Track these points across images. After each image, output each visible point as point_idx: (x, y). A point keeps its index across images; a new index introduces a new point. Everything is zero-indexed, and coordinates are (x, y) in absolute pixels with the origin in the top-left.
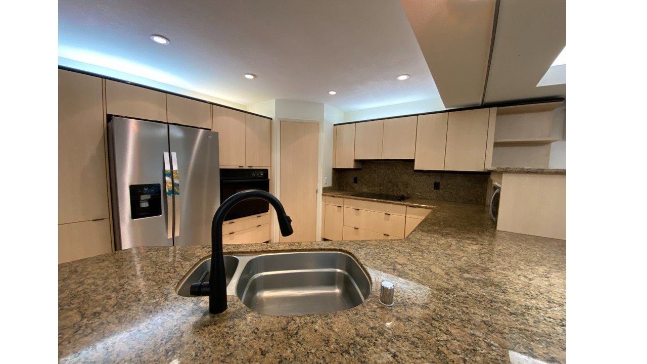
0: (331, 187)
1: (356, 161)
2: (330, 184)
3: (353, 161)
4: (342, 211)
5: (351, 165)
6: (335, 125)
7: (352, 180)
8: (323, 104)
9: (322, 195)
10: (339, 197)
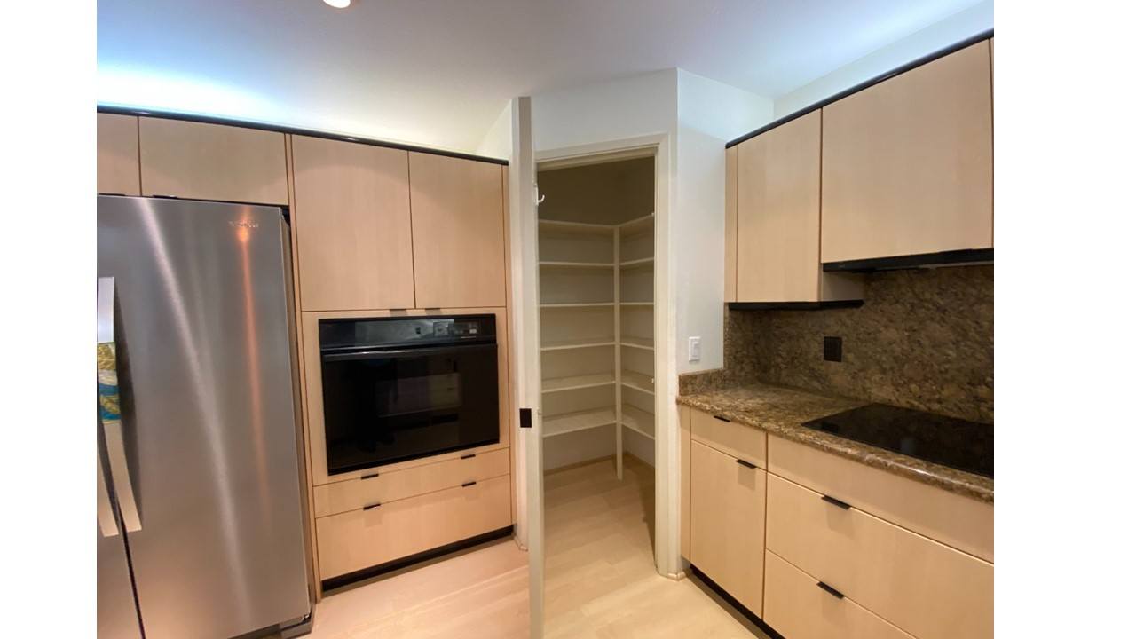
0: (718, 372)
1: (829, 269)
2: (714, 359)
3: (813, 273)
4: (760, 485)
5: (807, 288)
6: (728, 146)
7: (817, 348)
8: (675, 69)
9: (678, 402)
10: (743, 423)
